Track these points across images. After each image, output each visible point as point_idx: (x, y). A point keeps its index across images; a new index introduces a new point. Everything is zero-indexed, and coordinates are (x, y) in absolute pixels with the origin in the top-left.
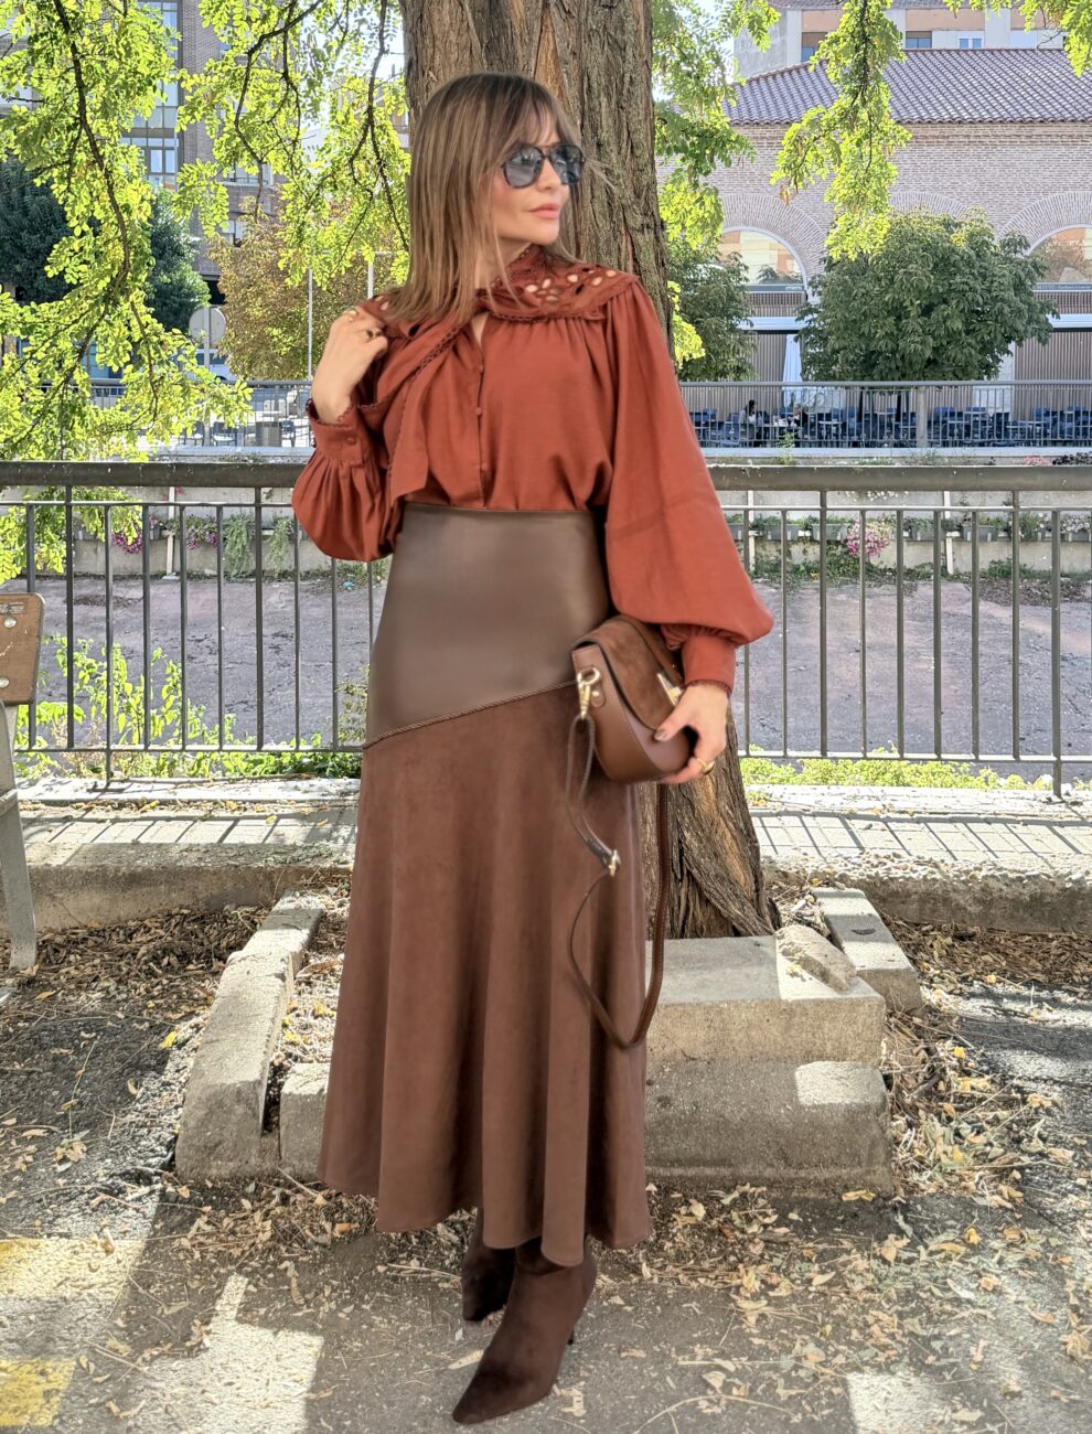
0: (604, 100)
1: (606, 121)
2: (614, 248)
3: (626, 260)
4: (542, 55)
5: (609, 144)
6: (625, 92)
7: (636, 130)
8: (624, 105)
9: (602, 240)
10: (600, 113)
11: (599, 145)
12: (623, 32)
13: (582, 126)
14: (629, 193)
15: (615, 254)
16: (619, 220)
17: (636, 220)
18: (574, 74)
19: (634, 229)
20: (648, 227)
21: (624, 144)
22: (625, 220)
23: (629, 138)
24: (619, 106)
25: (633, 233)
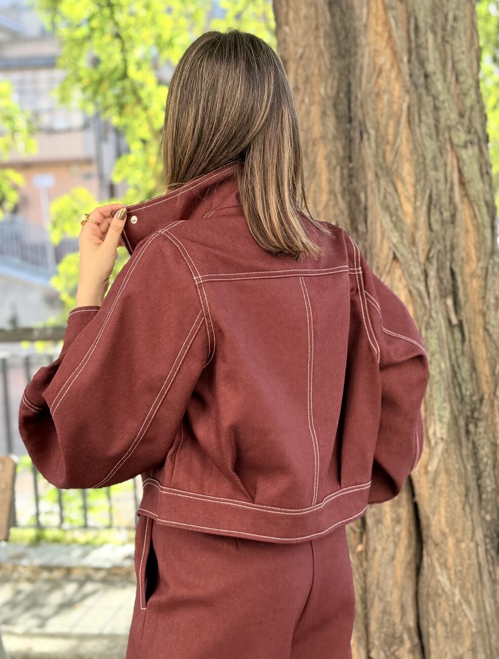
0: (430, 37)
1: (433, 55)
2: (440, 162)
3: (452, 173)
5: (435, 73)
7: (460, 60)
9: (429, 157)
10: (427, 49)
11: (426, 76)
13: (409, 61)
14: (454, 116)
15: (441, 169)
16: (445, 139)
17: (460, 137)
18: (403, 17)
20: (471, 143)
21: (449, 73)
22: (450, 139)
23: (454, 67)
24: (444, 40)
25: (458, 149)
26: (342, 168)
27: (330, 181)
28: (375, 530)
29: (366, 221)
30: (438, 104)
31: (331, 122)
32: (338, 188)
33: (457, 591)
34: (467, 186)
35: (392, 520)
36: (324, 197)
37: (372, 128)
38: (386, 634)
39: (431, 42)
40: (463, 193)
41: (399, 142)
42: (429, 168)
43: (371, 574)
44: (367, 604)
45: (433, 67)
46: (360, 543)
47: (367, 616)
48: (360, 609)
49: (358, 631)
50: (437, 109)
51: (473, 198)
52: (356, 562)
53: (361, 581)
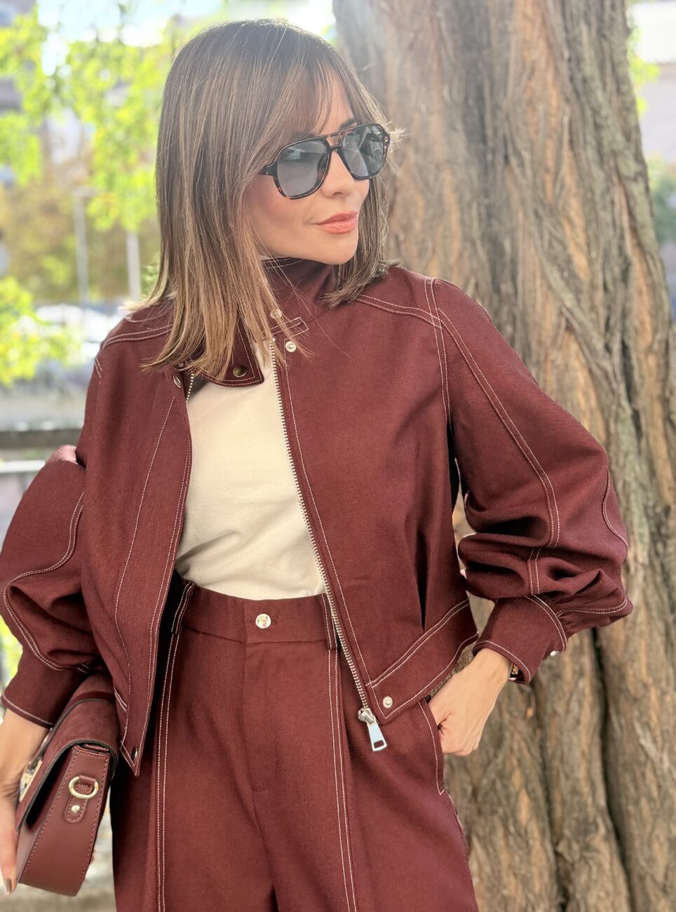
0: (583, 27)
1: (588, 53)
2: (607, 201)
3: (621, 214)
5: (593, 79)
6: (606, 18)
8: (607, 33)
9: (597, 192)
10: (581, 44)
11: (584, 81)
14: (620, 137)
16: (610, 169)
17: (628, 167)
19: (628, 178)
21: (609, 80)
22: (617, 169)
23: (613, 71)
24: (601, 35)
25: (627, 183)
26: (479, 205)
27: (462, 222)
28: (552, 688)
29: (514, 279)
30: (599, 120)
31: (460, 140)
32: (476, 232)
33: (665, 758)
34: (640, 231)
35: (574, 673)
36: (456, 246)
37: (526, 149)
38: (577, 820)
39: (586, 35)
40: (635, 242)
41: (565, 169)
42: (599, 206)
43: (550, 744)
44: (547, 783)
45: (590, 68)
46: (529, 705)
47: (549, 800)
48: (540, 792)
49: (543, 820)
50: (597, 127)
51: (647, 249)
52: (530, 730)
53: (537, 755)
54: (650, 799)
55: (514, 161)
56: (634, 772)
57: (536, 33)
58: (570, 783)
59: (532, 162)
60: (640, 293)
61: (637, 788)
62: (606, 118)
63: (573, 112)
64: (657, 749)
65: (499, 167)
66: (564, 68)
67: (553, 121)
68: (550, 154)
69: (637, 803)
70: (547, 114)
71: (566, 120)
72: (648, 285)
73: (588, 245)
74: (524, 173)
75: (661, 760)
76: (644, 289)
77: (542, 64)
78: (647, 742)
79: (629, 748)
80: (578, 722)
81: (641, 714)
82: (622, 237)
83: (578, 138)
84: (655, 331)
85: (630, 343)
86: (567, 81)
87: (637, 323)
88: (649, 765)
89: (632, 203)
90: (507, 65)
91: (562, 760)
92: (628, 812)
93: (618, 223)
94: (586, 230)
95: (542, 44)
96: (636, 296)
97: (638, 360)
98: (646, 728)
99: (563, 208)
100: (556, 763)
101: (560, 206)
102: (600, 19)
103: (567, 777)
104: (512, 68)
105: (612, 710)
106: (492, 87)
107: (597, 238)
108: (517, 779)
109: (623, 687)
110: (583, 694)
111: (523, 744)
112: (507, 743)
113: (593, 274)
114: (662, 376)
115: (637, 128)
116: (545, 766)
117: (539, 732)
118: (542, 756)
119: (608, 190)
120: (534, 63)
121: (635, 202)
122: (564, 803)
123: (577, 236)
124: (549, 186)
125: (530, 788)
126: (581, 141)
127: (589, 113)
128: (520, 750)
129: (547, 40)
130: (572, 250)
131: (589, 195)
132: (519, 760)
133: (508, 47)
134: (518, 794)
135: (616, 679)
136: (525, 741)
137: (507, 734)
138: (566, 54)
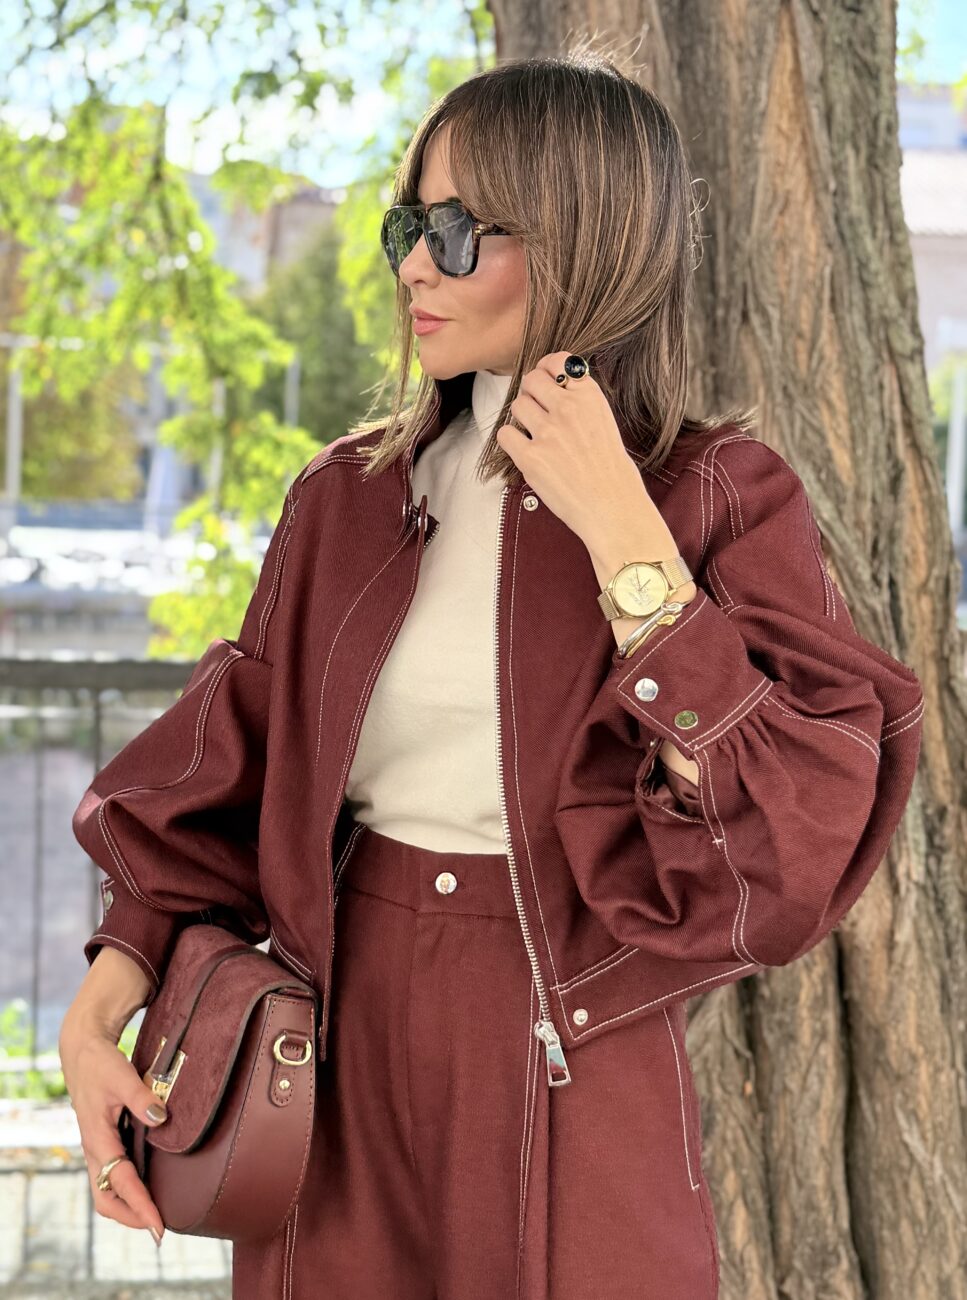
0: (850, 152)
3: (891, 403)
4: (776, 77)
5: (860, 221)
6: (880, 143)
8: (880, 162)
9: (865, 370)
12: (874, 51)
14: (893, 301)
16: (881, 341)
17: (904, 340)
19: (902, 356)
21: (880, 224)
22: (888, 340)
23: (887, 213)
24: (872, 164)
25: (901, 362)
28: (782, 1055)
30: (866, 276)
33: (938, 1163)
34: (917, 427)
35: (814, 1033)
37: (773, 305)
38: (813, 1248)
39: (853, 164)
40: (908, 441)
41: (824, 336)
42: (866, 389)
43: (778, 1136)
44: (771, 1193)
45: (857, 208)
46: (747, 1078)
47: (772, 1216)
48: (761, 1204)
49: (765, 1246)
50: (865, 285)
51: (924, 452)
52: (749, 1114)
53: (758, 1149)
54: (915, 1222)
55: (755, 320)
56: (891, 1181)
57: (793, 154)
58: (803, 1193)
59: (782, 322)
60: (913, 510)
61: (895, 1207)
62: (877, 274)
63: (836, 262)
64: (926, 1149)
65: (734, 327)
66: (827, 204)
67: (811, 271)
68: (805, 315)
69: (895, 1227)
70: (802, 260)
71: (827, 271)
72: (923, 501)
73: (853, 438)
74: (770, 336)
75: (932, 1165)
76: (919, 506)
77: (799, 195)
78: (912, 1139)
79: (886, 1147)
80: (817, 1104)
81: (907, 1097)
82: (892, 433)
83: (842, 295)
84: (931, 564)
85: (899, 578)
86: (831, 222)
87: (907, 551)
88: (915, 1172)
89: (906, 389)
90: (753, 193)
91: (794, 1160)
92: (881, 1238)
93: (887, 415)
94: (850, 420)
95: (800, 169)
96: (908, 514)
97: (908, 600)
98: (912, 1118)
99: (822, 388)
100: (785, 1163)
101: (817, 385)
102: (872, 144)
103: (800, 1184)
104: (759, 198)
105: (862, 1092)
106: (728, 220)
107: (864, 431)
108: (730, 1183)
109: (881, 1058)
110: (826, 1066)
111: (740, 1133)
112: (718, 1130)
113: (859, 478)
114: (939, 626)
115: (914, 290)
116: (768, 1168)
117: (760, 1117)
118: (764, 1152)
119: (876, 368)
120: (788, 192)
121: (911, 387)
122: (795, 1220)
123: (839, 425)
124: (803, 357)
125: (749, 1198)
126: (846, 303)
127: (855, 264)
128: (736, 1141)
129: (808, 164)
130: (832, 444)
131: (854, 373)
132: (735, 1157)
133: (756, 169)
134: (732, 1204)
135: (870, 1048)
136: (743, 1128)
137: (719, 1117)
138: (832, 186)
